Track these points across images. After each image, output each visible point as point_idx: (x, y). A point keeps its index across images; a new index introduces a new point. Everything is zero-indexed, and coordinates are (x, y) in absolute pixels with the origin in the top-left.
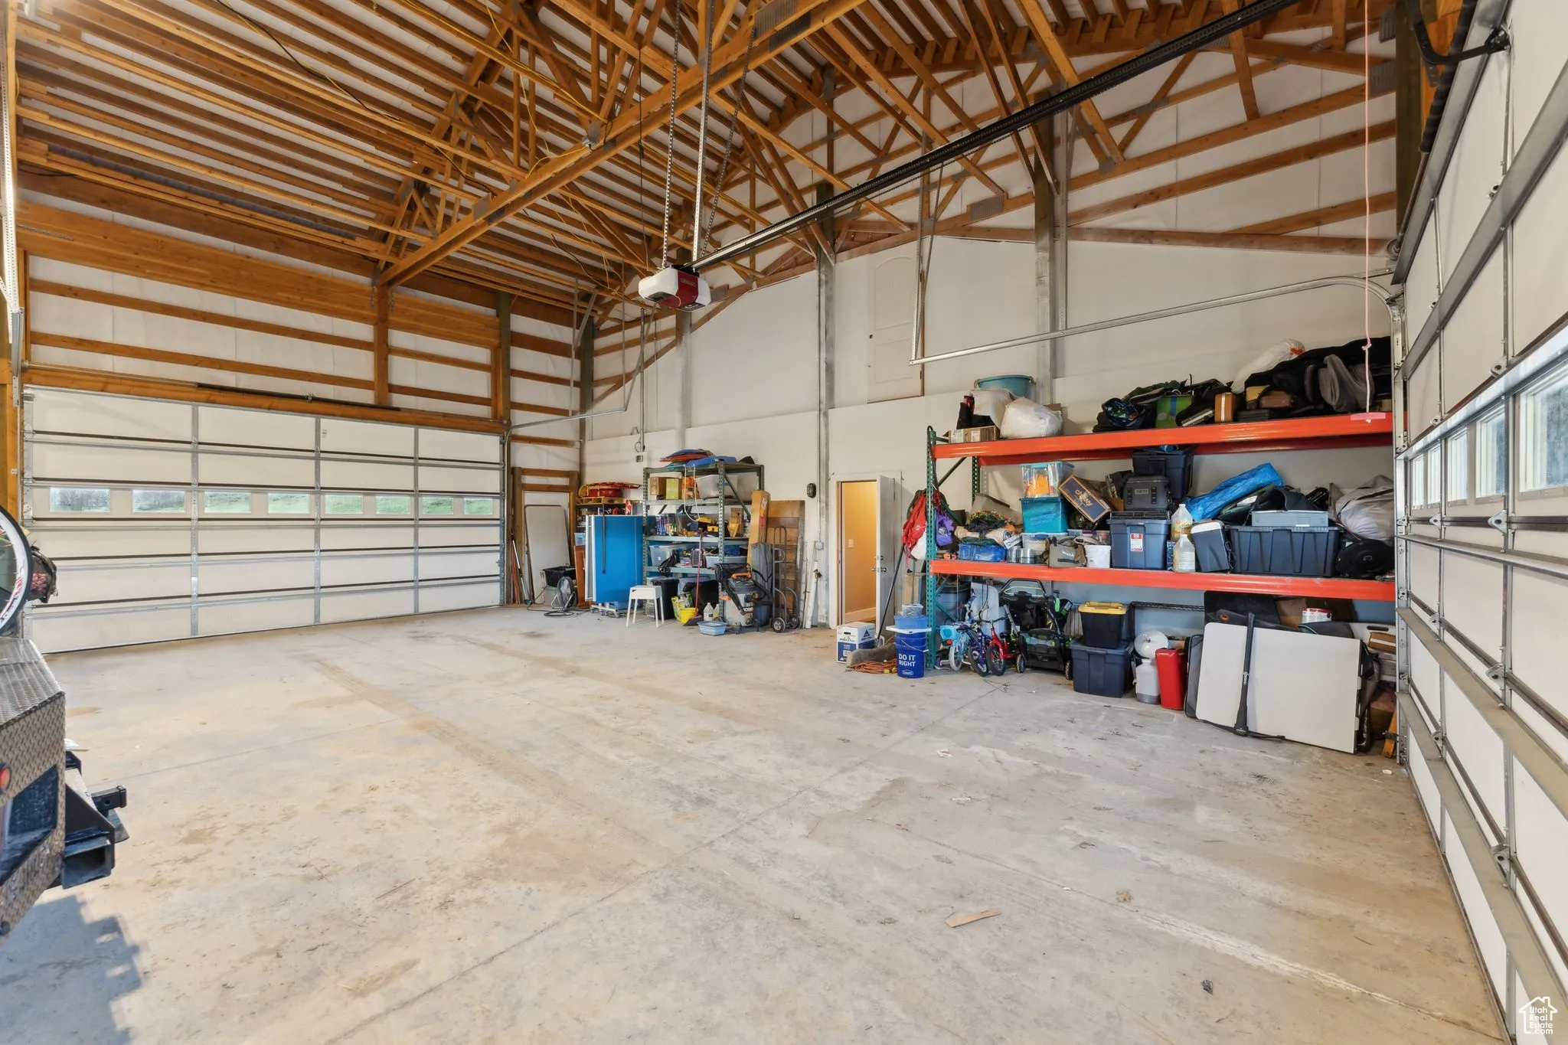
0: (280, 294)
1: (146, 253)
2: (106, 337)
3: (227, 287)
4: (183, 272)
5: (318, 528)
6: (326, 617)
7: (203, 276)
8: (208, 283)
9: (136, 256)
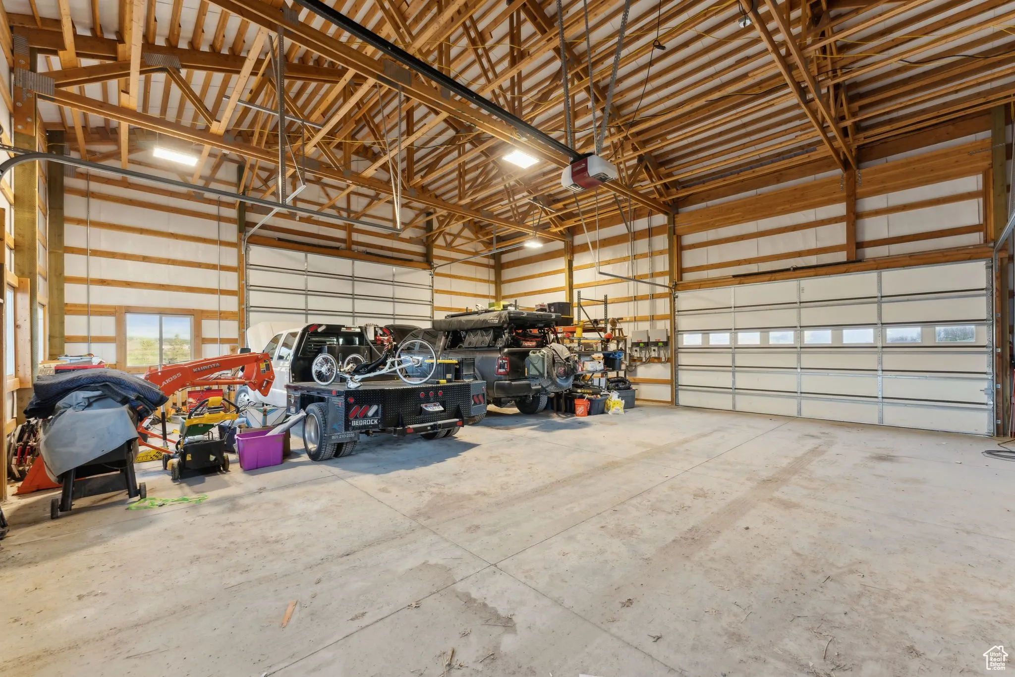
0: (779, 208)
1: (716, 216)
2: (705, 263)
3: (751, 216)
4: (730, 218)
5: (799, 354)
6: (805, 414)
7: (738, 216)
8: (741, 219)
9: (712, 220)
